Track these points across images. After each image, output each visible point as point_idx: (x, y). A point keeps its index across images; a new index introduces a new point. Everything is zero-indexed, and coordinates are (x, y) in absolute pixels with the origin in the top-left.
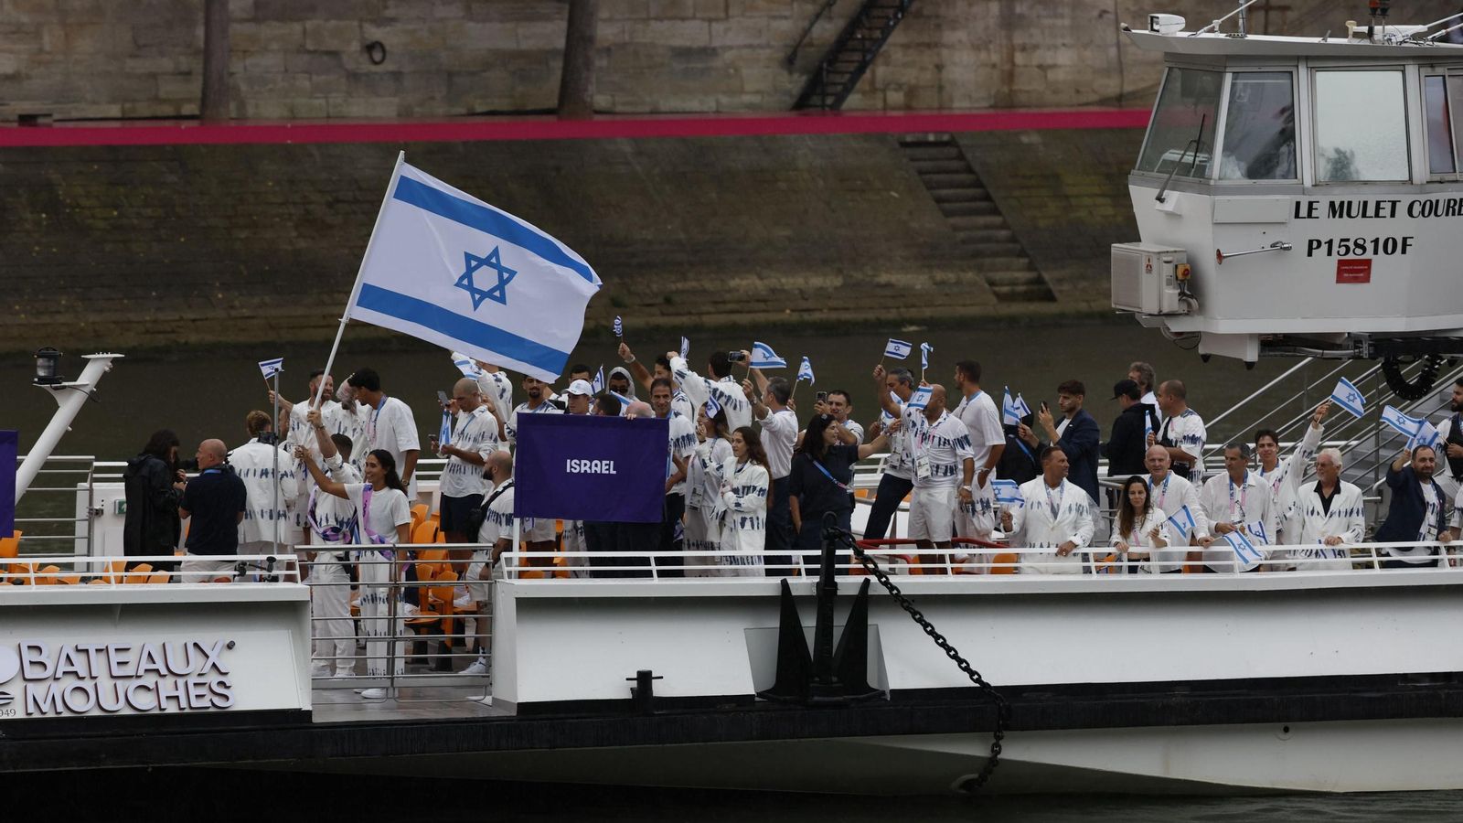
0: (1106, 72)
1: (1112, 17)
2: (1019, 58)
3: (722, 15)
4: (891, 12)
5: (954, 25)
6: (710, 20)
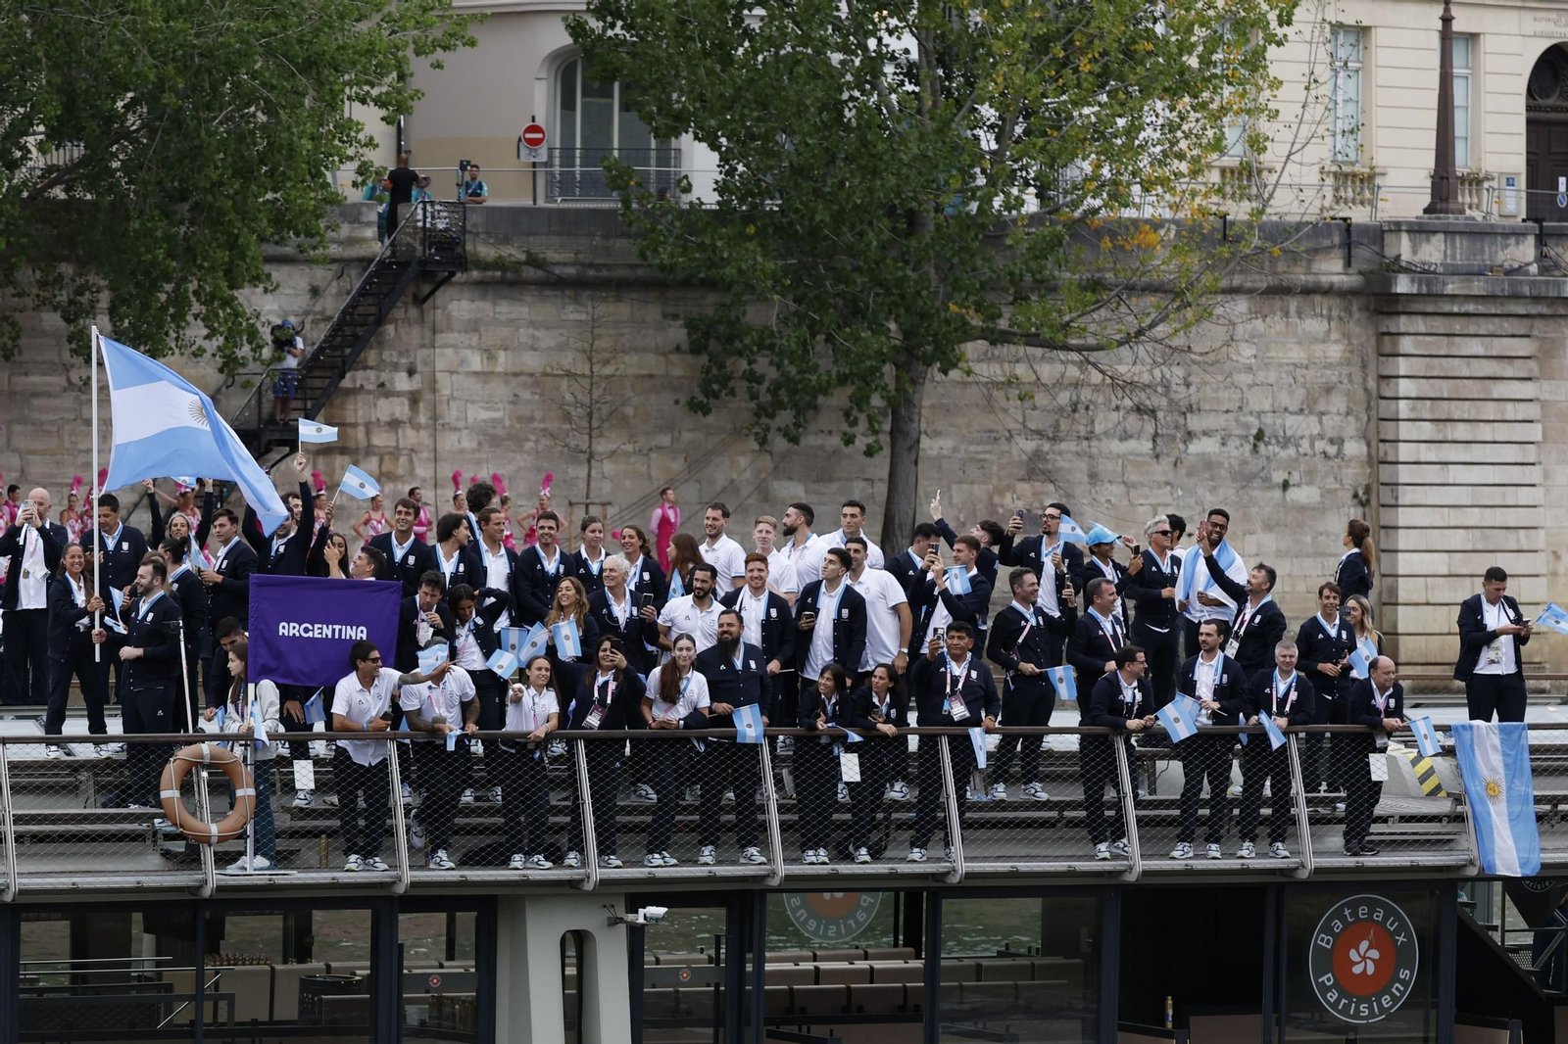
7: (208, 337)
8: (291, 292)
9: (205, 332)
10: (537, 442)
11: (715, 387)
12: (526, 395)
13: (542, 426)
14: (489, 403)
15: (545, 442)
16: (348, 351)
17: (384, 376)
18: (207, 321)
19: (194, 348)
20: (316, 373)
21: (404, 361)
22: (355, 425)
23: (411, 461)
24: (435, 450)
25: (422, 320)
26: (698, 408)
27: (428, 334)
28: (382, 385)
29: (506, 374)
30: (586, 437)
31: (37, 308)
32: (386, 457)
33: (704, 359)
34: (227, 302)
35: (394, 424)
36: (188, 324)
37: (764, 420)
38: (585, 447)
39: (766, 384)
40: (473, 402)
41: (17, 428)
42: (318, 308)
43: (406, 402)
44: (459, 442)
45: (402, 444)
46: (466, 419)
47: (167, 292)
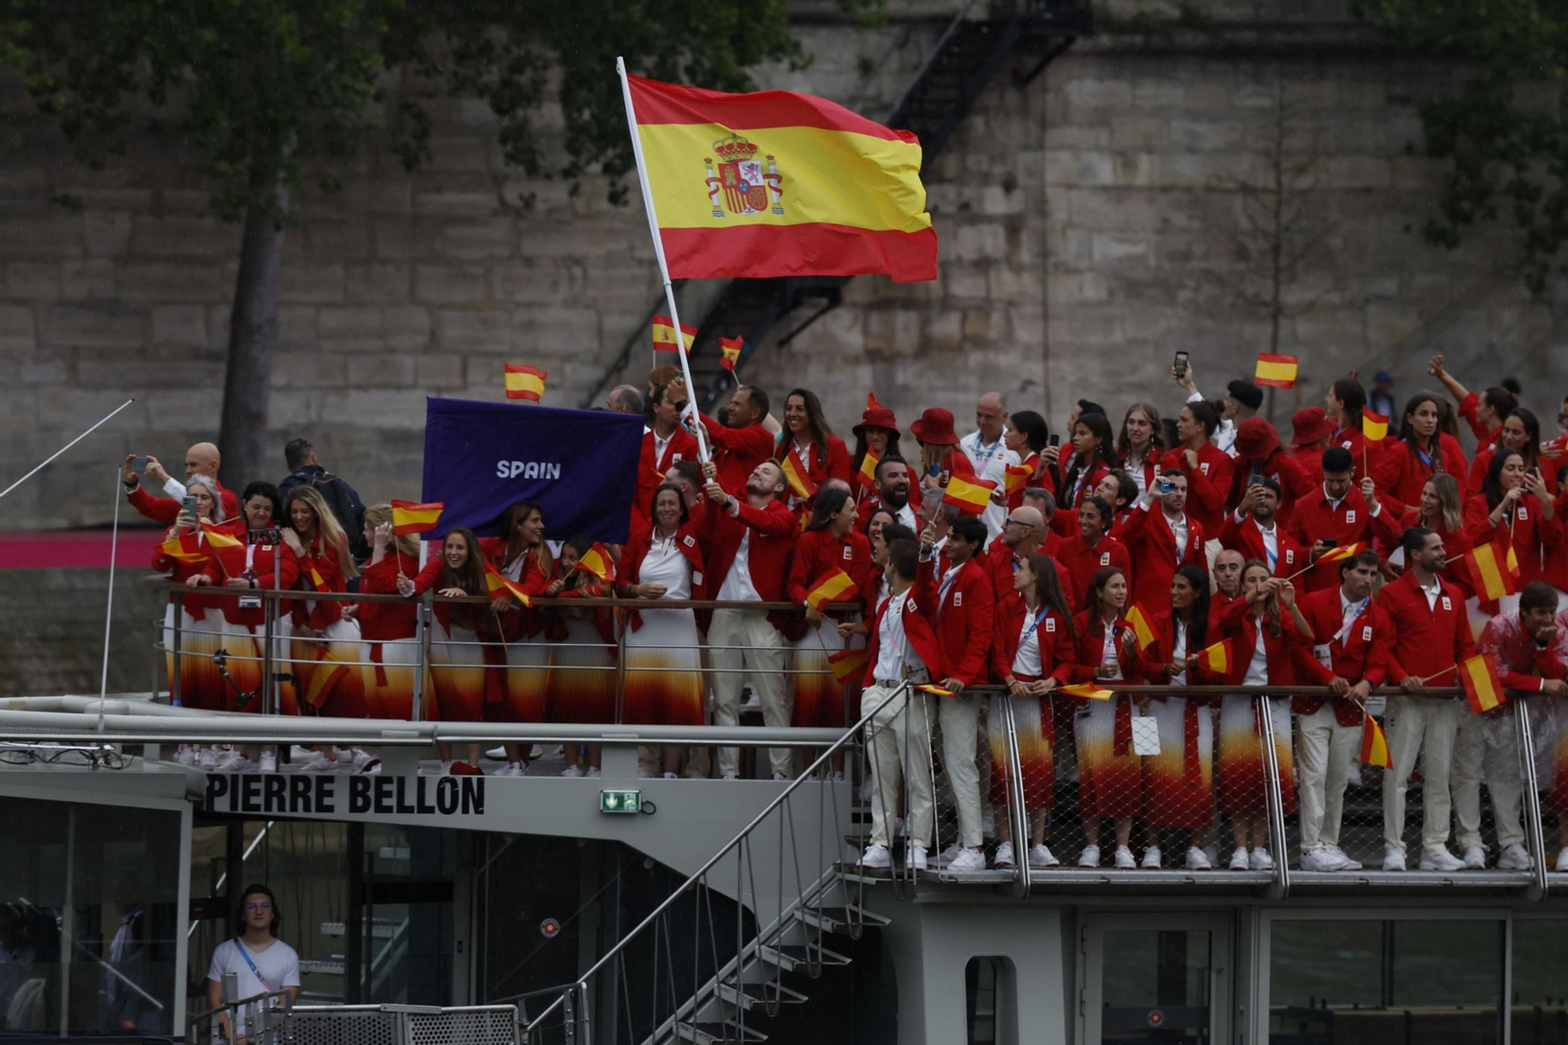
1: (1040, 390)
3: (458, 380)
8: (829, 67)
10: (1197, 290)
11: (1466, 206)
12: (1179, 219)
13: (1204, 265)
14: (1124, 233)
15: (1208, 290)
17: (969, 193)
21: (998, 170)
23: (1009, 321)
24: (1044, 303)
25: (1025, 109)
26: (1436, 236)
27: (1034, 129)
28: (965, 206)
29: (1150, 189)
30: (1270, 284)
31: (454, 92)
32: (972, 314)
33: (1448, 165)
35: (983, 264)
37: (1541, 256)
38: (1268, 296)
39: (1544, 201)
40: (1100, 231)
41: (425, 270)
42: (871, 91)
43: (1001, 231)
44: (1080, 289)
45: (995, 293)
46: (1090, 256)
47: (646, 70)
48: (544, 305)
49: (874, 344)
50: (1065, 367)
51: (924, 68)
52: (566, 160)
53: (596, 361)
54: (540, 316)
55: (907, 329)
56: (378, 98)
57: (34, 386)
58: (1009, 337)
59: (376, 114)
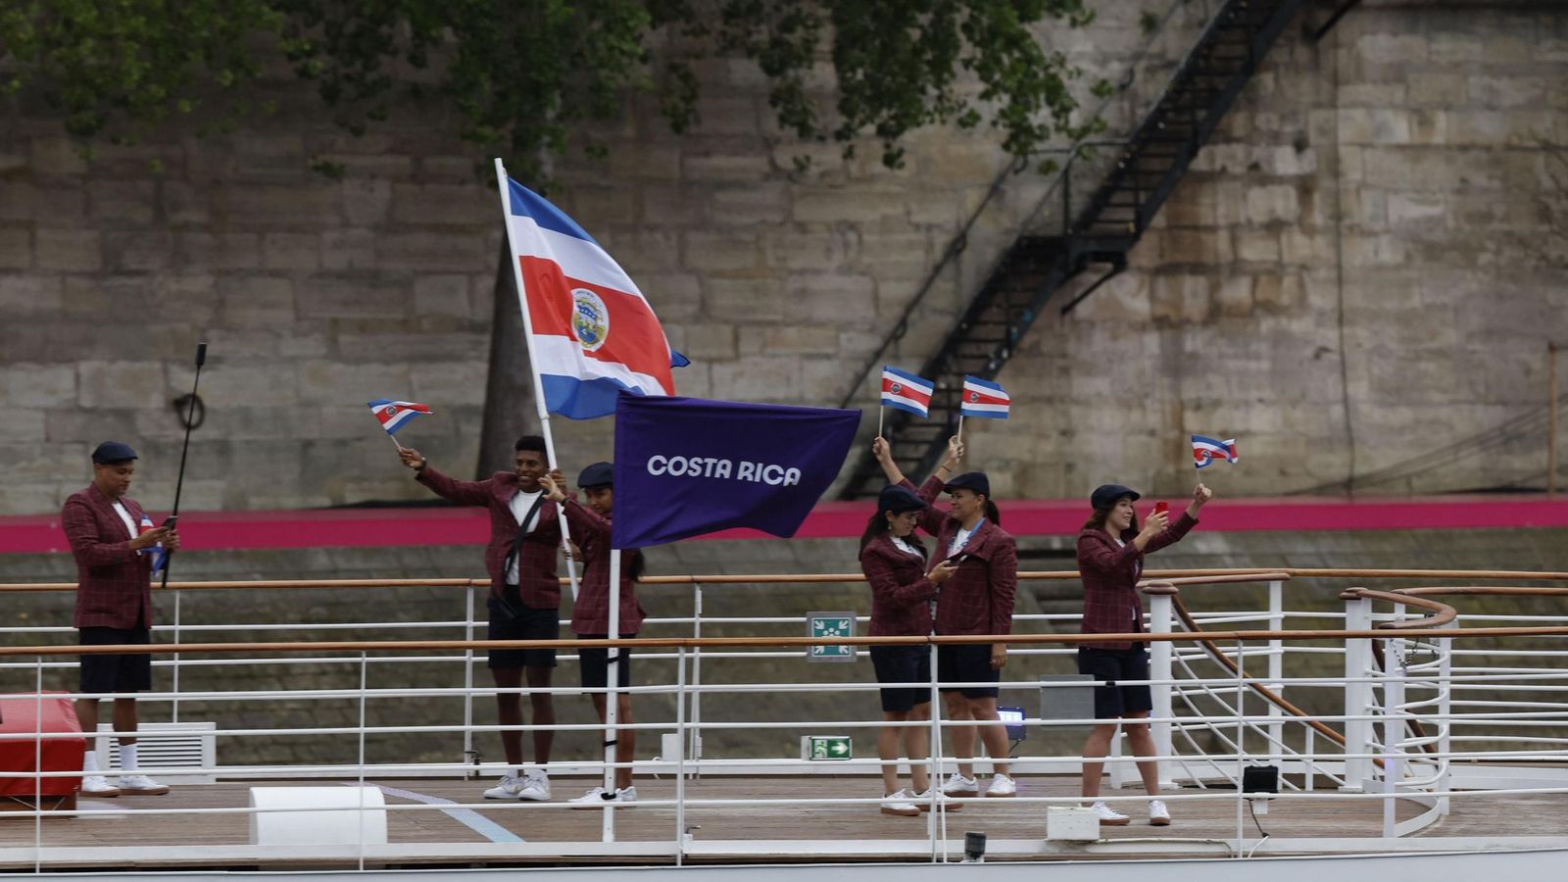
0: (1327, 443)
1: (1335, 357)
2: (1192, 422)
3: (729, 352)
4: (991, 349)
5: (1089, 370)
6: (710, 361)
7: (986, 96)
8: (1113, 23)
9: (981, 87)
10: (1498, 252)
12: (1480, 179)
13: (1506, 227)
14: (1421, 192)
15: (1510, 253)
16: (1202, 114)
17: (1259, 153)
18: (984, 72)
19: (965, 111)
20: (1152, 149)
21: (1289, 129)
22: (1213, 229)
23: (1301, 285)
24: (1339, 266)
25: (1316, 65)
27: (1326, 86)
28: (1255, 167)
29: (1448, 147)
31: (722, 53)
32: (1263, 279)
34: (1016, 41)
35: (1274, 227)
36: (953, 75)
40: (1396, 192)
41: (695, 238)
42: (1155, 47)
43: (1292, 192)
44: (1376, 253)
45: (1286, 258)
46: (1386, 217)
47: (921, 27)
48: (818, 272)
49: (1161, 311)
50: (1361, 333)
51: (1211, 22)
52: (839, 121)
53: (872, 330)
54: (815, 284)
55: (1194, 294)
56: (644, 59)
57: (293, 360)
58: (1302, 302)
59: (643, 75)
